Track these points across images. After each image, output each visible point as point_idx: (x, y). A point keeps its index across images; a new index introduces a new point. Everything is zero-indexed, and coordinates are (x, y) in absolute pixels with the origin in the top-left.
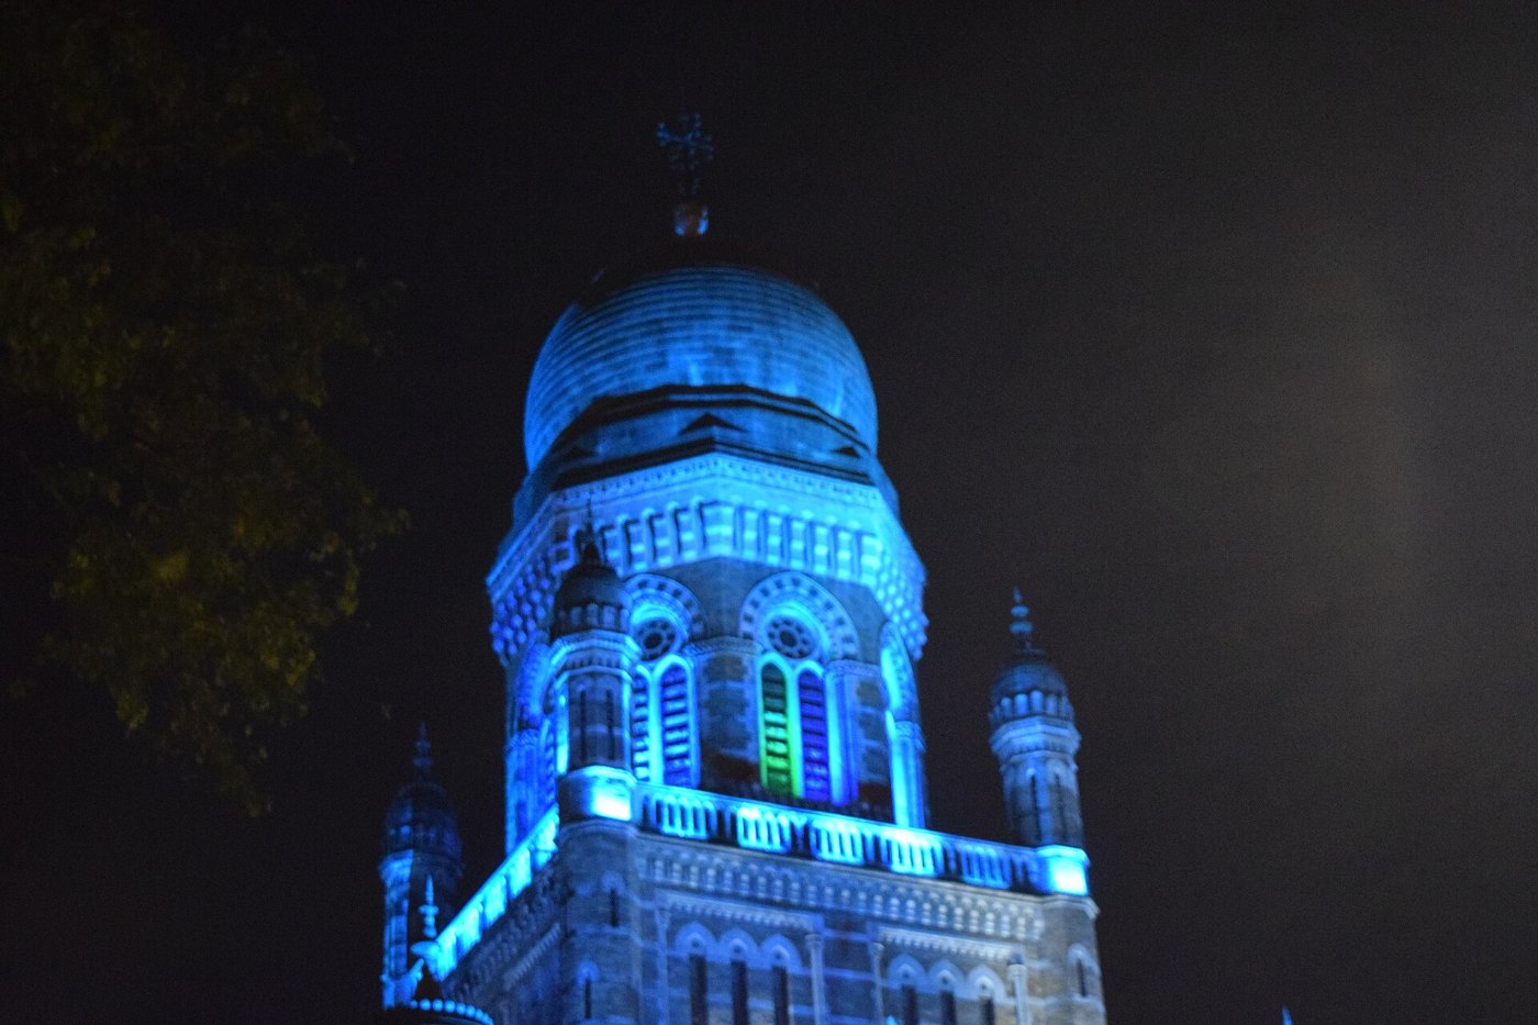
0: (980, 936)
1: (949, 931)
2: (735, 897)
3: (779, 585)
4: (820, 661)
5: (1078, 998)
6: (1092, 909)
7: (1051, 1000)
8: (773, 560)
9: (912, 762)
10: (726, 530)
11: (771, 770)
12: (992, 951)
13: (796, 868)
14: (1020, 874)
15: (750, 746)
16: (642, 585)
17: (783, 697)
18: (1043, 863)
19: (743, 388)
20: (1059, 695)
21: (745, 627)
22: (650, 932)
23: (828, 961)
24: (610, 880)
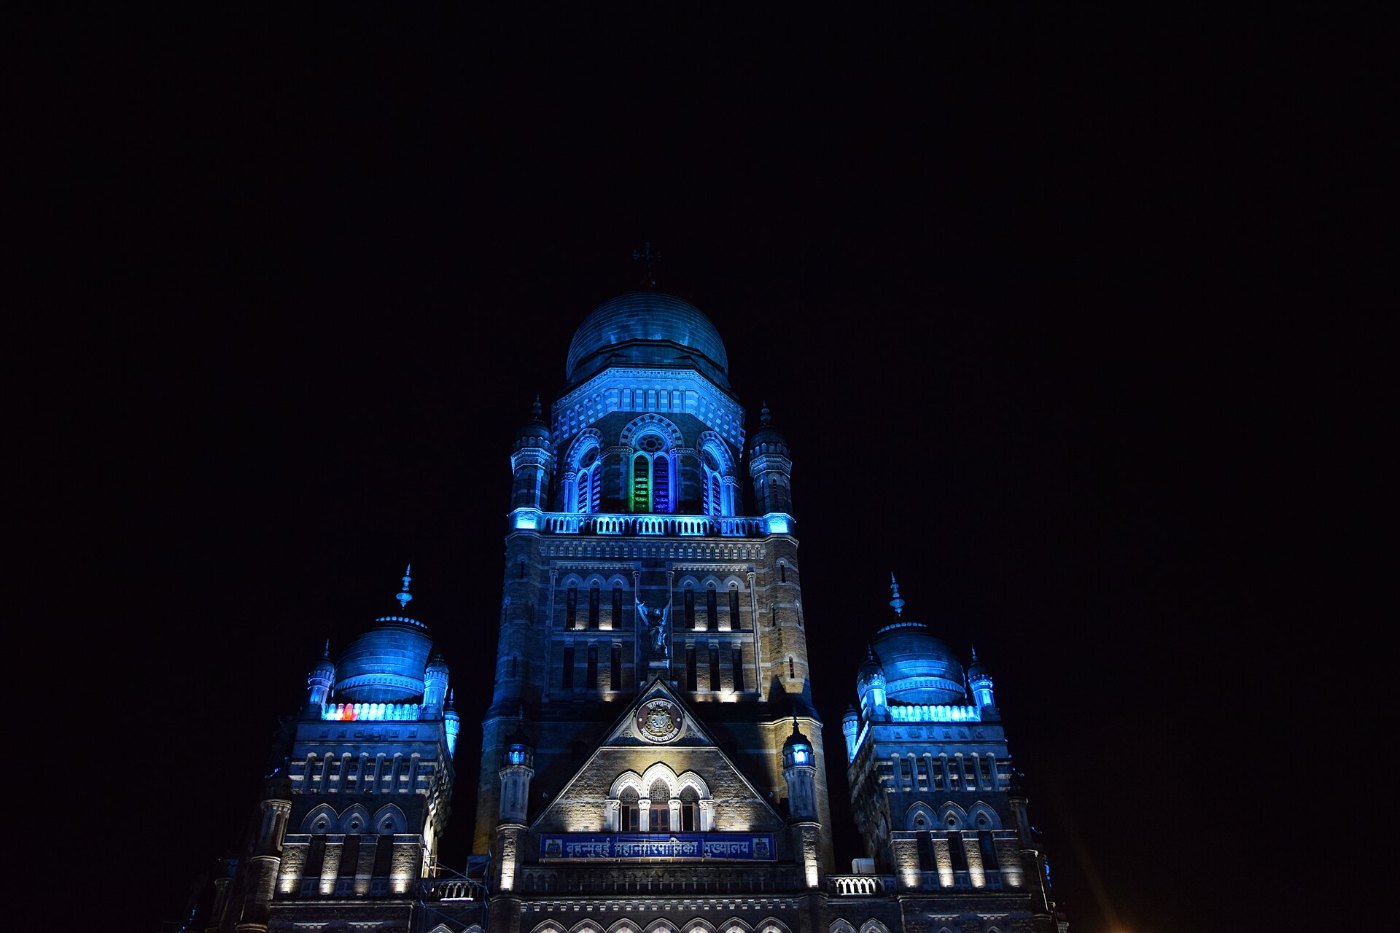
0: (730, 561)
1: (713, 560)
2: (593, 559)
3: (643, 420)
4: (667, 451)
5: (780, 583)
6: (795, 543)
7: (768, 587)
8: (639, 409)
9: (732, 494)
10: (615, 400)
11: (636, 503)
12: (736, 567)
13: (625, 541)
14: (754, 529)
15: (622, 492)
16: (584, 433)
17: (647, 470)
18: (766, 522)
19: (636, 340)
20: (776, 444)
21: (623, 441)
22: (546, 579)
23: (642, 583)
24: (521, 558)
